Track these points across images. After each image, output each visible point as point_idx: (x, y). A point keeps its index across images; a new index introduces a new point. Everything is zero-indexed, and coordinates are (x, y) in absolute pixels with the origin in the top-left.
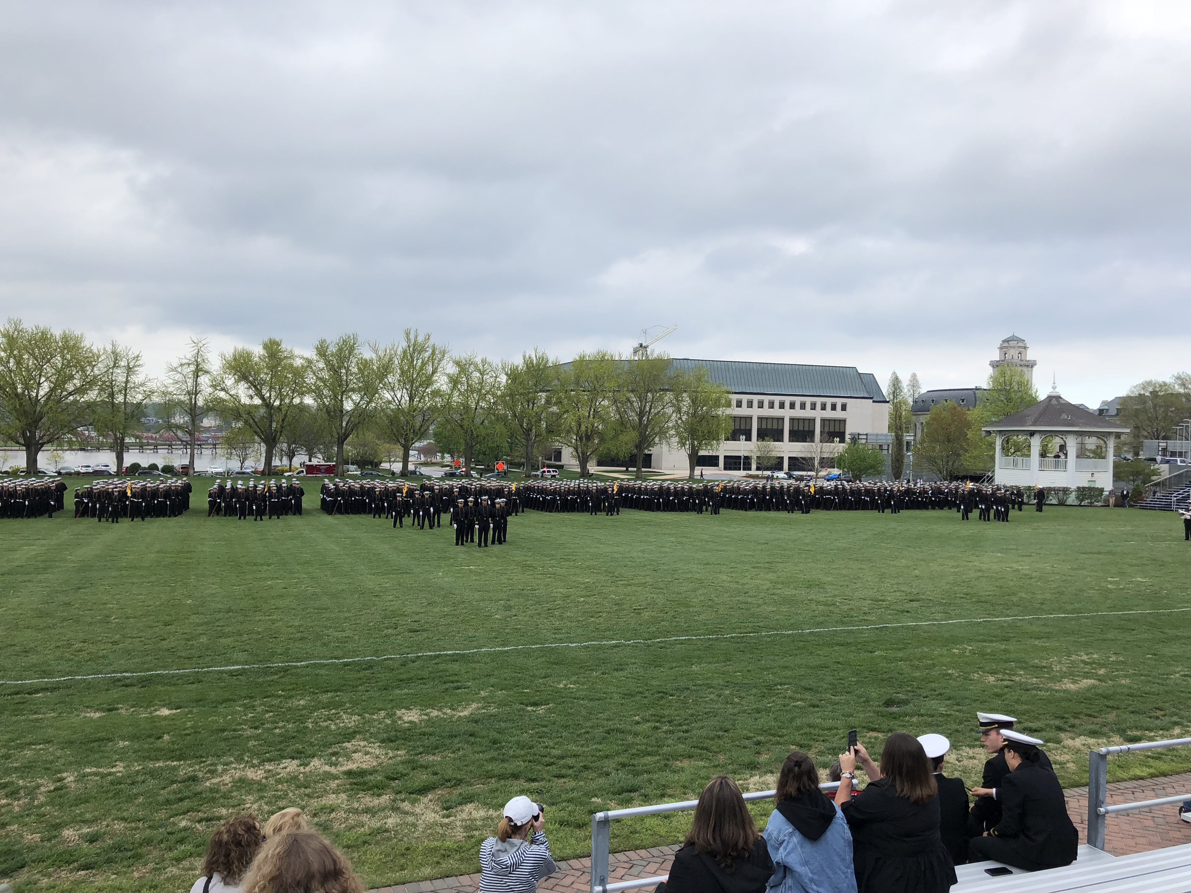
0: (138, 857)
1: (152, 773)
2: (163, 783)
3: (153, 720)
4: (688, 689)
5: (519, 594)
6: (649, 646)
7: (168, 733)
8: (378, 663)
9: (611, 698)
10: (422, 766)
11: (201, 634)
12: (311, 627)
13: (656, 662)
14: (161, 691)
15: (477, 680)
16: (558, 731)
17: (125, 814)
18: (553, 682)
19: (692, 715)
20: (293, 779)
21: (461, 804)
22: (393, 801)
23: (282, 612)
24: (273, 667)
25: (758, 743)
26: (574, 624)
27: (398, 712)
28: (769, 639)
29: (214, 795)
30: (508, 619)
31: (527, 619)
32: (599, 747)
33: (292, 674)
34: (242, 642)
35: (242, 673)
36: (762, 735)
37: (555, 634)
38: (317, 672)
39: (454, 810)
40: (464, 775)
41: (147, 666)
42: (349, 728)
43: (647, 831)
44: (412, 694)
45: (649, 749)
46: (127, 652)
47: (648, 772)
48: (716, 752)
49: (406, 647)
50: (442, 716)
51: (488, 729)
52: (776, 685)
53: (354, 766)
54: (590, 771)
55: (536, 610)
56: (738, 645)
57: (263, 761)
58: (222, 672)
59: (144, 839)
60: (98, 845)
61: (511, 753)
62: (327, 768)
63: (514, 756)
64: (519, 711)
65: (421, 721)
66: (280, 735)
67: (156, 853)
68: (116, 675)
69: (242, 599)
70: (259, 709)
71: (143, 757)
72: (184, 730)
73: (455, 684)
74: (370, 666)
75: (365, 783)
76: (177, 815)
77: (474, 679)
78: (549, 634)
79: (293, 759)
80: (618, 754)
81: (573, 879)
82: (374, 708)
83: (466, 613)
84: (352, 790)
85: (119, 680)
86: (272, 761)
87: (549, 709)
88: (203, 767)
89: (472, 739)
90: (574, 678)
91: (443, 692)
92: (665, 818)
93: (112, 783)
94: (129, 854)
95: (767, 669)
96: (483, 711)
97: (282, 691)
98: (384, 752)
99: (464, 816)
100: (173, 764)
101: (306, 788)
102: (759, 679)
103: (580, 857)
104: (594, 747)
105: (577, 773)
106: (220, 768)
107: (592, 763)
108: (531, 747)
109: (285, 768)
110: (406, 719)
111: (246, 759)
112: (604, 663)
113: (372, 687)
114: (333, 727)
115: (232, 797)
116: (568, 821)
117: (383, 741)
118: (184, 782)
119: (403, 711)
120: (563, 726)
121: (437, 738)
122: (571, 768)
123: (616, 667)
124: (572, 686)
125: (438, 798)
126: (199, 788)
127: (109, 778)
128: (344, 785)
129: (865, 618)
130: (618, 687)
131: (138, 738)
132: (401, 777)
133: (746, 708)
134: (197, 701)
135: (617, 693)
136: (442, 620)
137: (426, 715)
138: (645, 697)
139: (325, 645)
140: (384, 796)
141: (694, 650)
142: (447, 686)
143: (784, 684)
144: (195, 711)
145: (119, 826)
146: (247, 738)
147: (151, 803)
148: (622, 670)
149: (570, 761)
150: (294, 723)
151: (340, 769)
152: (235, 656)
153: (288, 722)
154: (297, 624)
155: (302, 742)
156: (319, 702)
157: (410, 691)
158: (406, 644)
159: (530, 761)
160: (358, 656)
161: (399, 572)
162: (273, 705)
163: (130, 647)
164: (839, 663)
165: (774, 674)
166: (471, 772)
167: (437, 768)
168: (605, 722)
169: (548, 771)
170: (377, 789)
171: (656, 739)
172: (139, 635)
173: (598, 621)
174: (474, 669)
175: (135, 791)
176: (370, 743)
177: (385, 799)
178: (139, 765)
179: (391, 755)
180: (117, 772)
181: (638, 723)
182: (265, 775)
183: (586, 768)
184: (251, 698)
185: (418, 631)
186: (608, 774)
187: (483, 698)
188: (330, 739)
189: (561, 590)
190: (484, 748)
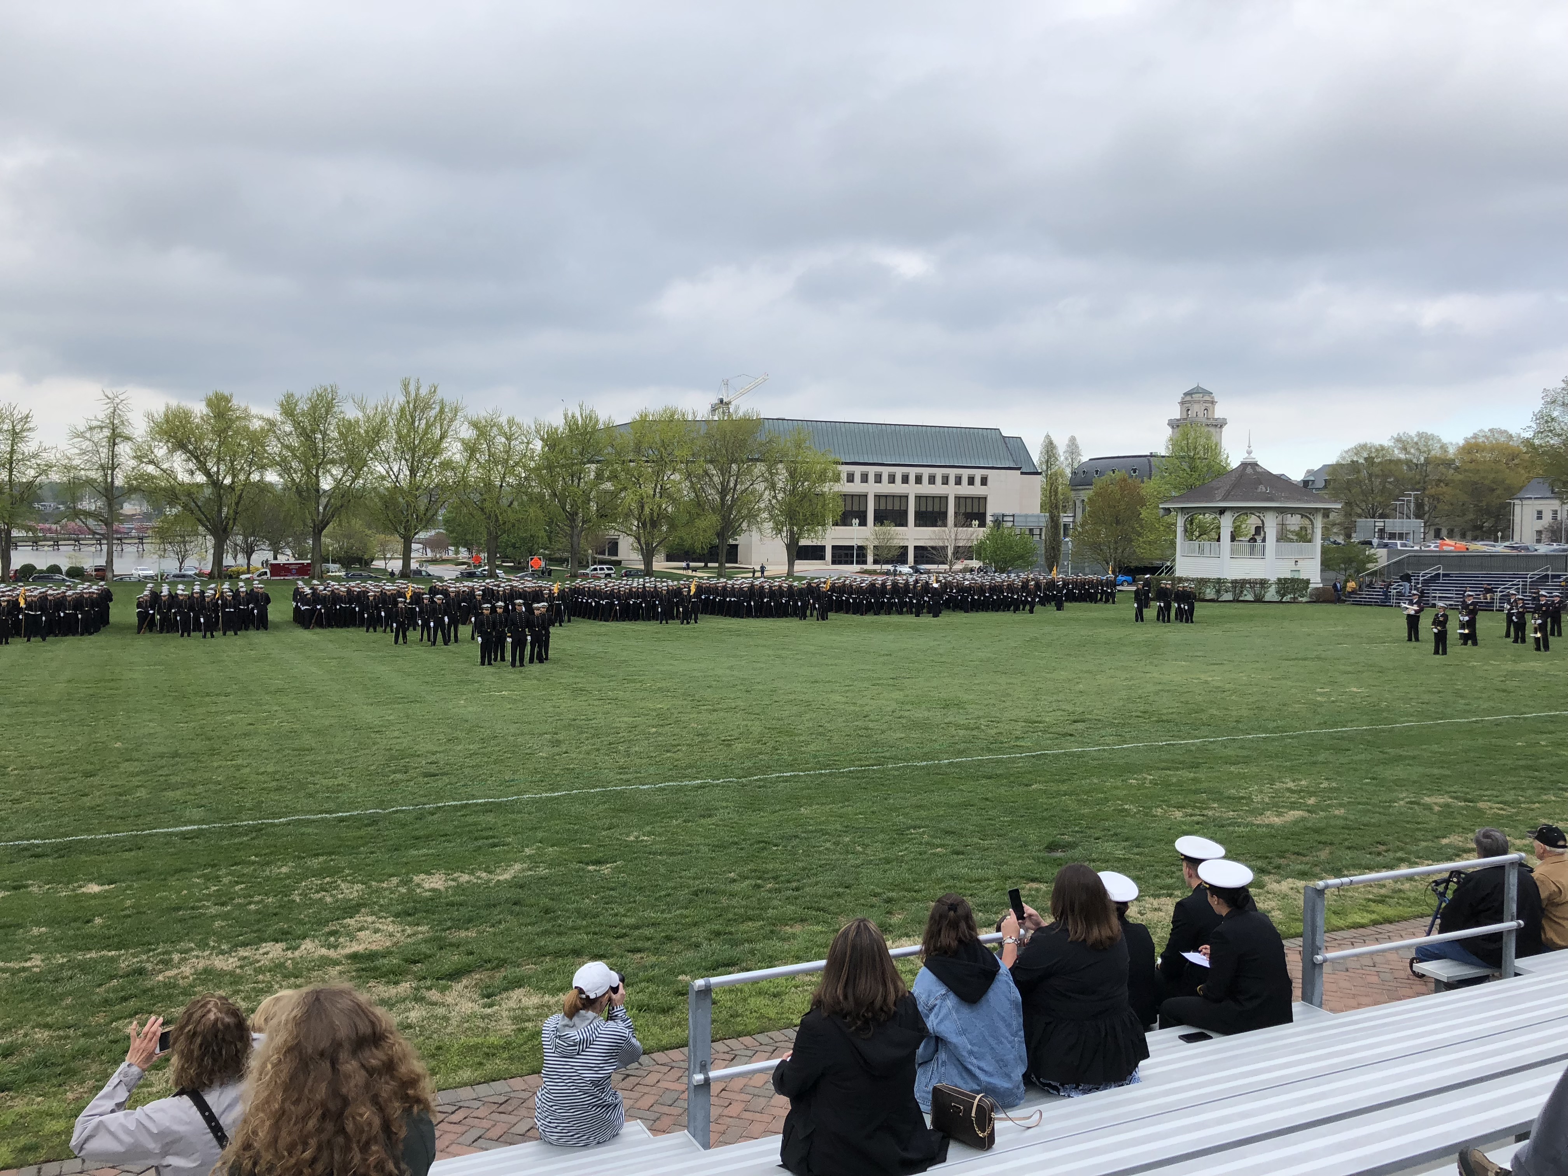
0: (70, 1073)
1: (83, 967)
2: (98, 978)
3: (77, 898)
4: (796, 837)
5: (570, 725)
6: (744, 785)
7: (100, 915)
8: (385, 817)
9: (698, 852)
10: (451, 945)
11: (138, 786)
12: (292, 774)
13: (753, 804)
14: (86, 861)
15: (520, 836)
16: (630, 895)
17: (49, 1019)
18: (620, 835)
19: (804, 869)
20: (278, 967)
21: (506, 989)
22: (415, 989)
23: (250, 755)
24: (242, 826)
25: (889, 901)
26: (644, 761)
27: (415, 877)
28: (896, 773)
29: (171, 991)
30: (557, 757)
31: (581, 756)
32: (684, 912)
33: (266, 834)
34: (196, 795)
35: (199, 834)
36: (893, 890)
37: (621, 773)
38: (304, 830)
39: (498, 998)
40: (508, 953)
41: (63, 830)
42: (351, 900)
43: (751, 1013)
44: (432, 854)
45: (750, 912)
46: (35, 813)
47: (749, 941)
48: (836, 914)
49: (422, 796)
50: (475, 881)
51: (538, 895)
52: (908, 828)
53: (361, 947)
54: (674, 942)
55: (594, 744)
56: (858, 781)
57: (236, 946)
58: (171, 834)
59: (78, 1051)
60: (14, 1059)
61: (570, 923)
62: (324, 951)
63: (574, 928)
64: (578, 872)
65: (447, 889)
66: (257, 912)
67: (95, 1067)
68: (20, 842)
69: (192, 739)
70: (226, 880)
71: (68, 947)
72: (122, 910)
73: (491, 841)
74: (373, 821)
75: (376, 969)
76: (121, 1018)
77: (515, 834)
78: (612, 774)
79: (277, 942)
80: (710, 920)
81: (659, 1076)
82: (384, 874)
83: (499, 751)
84: (360, 977)
85: (25, 849)
86: (247, 945)
87: (617, 867)
88: (153, 956)
89: (517, 908)
90: (648, 828)
91: (474, 851)
92: (775, 996)
93: (27, 980)
94: (58, 1070)
95: (896, 810)
96: (530, 873)
97: (256, 856)
98: (399, 929)
99: (512, 1004)
100: (110, 954)
101: (297, 977)
102: (887, 821)
103: (667, 1049)
104: (678, 912)
105: (658, 946)
106: (176, 957)
107: (676, 932)
108: (596, 916)
109: (267, 953)
110: (427, 886)
111: (212, 944)
112: (686, 808)
113: (379, 848)
114: (329, 899)
115: (195, 994)
116: (648, 1006)
117: (397, 915)
118: (128, 976)
119: (422, 876)
120: (636, 888)
121: (470, 908)
122: (649, 939)
123: (703, 813)
124: (646, 838)
125: (476, 984)
126: (148, 984)
127: (23, 975)
128: (349, 972)
129: (1018, 743)
130: (705, 837)
131: (59, 923)
132: (425, 958)
133: (872, 858)
134: (139, 873)
135: (705, 845)
136: (468, 760)
137: (453, 880)
138: (742, 849)
139: (310, 795)
140: (404, 984)
141: (802, 789)
142: (480, 843)
143: (919, 828)
144: (135, 885)
145: (42, 1035)
146: (211, 917)
147: (83, 1005)
148: (710, 816)
149: (648, 932)
150: (276, 896)
151: (342, 952)
152: (187, 813)
153: (266, 895)
154: (270, 769)
155: (287, 920)
156: (308, 868)
157: (430, 851)
158: (421, 793)
159: (595, 933)
160: (356, 808)
161: (406, 700)
162: (243, 875)
163: (38, 806)
164: (987, 799)
165: (905, 815)
166: (518, 949)
167: (473, 947)
168: (691, 882)
169: (619, 945)
170: (393, 975)
171: (759, 899)
172: (49, 790)
173: (675, 756)
174: (515, 820)
175: (60, 990)
176: (381, 918)
177: (405, 987)
178: (63, 957)
179: (409, 931)
180: (33, 967)
181: (734, 881)
182: (238, 964)
183: (669, 938)
184: (214, 866)
185: (437, 775)
186: (697, 946)
187: (528, 857)
188: (325, 914)
189: (626, 719)
190: (534, 919)
